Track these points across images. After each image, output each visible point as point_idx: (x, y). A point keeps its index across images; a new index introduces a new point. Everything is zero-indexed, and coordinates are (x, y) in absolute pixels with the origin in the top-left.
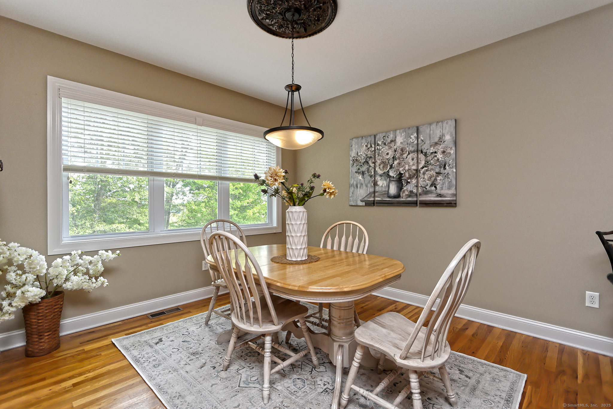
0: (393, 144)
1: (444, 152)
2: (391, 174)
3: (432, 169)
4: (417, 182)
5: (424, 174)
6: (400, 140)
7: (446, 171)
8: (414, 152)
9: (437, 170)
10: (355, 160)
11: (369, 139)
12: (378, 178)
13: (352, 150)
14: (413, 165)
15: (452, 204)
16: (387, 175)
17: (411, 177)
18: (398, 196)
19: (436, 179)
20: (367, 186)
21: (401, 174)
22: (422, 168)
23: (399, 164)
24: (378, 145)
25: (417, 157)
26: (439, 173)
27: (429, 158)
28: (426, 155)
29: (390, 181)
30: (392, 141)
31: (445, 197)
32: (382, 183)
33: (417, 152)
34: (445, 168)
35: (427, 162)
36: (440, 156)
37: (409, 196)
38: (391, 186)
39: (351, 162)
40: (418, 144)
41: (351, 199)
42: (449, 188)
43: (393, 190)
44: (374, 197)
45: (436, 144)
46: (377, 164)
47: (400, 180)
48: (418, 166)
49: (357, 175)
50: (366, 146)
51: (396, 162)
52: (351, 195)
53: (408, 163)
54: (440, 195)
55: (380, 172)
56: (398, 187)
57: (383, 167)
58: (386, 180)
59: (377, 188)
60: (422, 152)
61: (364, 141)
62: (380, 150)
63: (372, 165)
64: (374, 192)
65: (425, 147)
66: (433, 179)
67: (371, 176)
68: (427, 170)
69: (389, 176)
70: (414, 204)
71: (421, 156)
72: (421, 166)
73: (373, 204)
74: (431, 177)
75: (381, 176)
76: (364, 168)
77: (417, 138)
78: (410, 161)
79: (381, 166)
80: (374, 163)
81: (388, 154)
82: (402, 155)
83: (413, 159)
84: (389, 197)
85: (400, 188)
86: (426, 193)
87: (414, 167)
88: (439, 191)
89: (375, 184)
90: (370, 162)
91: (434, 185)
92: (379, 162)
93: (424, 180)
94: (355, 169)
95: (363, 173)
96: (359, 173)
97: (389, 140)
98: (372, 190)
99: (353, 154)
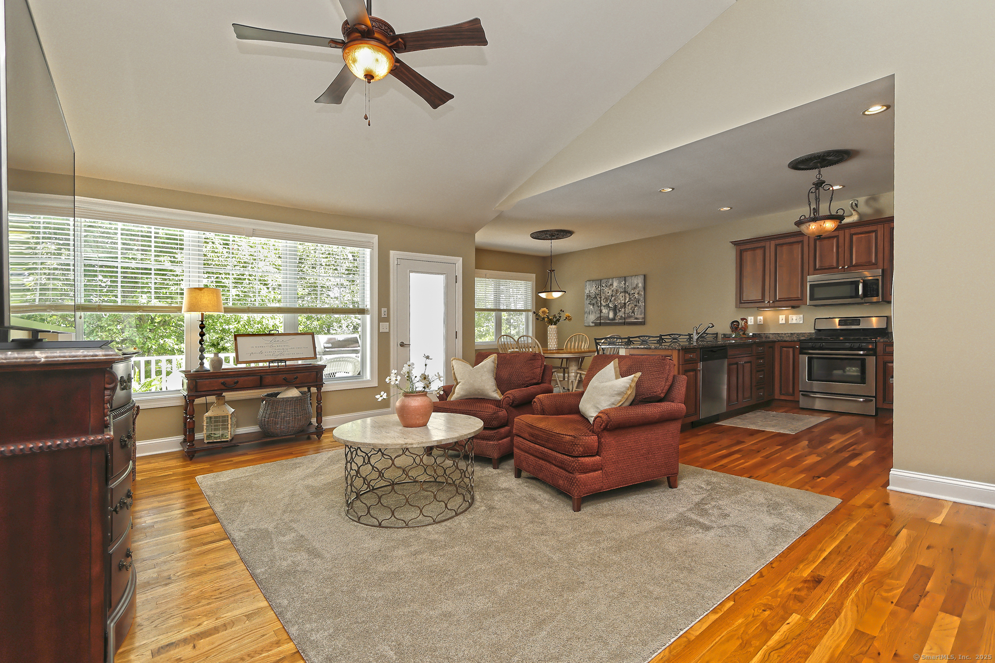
0: (611, 286)
1: (638, 293)
2: (610, 305)
3: (632, 303)
4: (625, 311)
5: (628, 306)
6: (615, 284)
7: (639, 305)
8: (623, 292)
9: (635, 304)
10: (589, 296)
11: (597, 282)
12: (603, 308)
13: (586, 289)
14: (623, 300)
15: (643, 323)
16: (608, 306)
17: (621, 308)
18: (614, 319)
19: (634, 309)
20: (595, 313)
21: (616, 305)
22: (627, 302)
23: (615, 299)
24: (603, 286)
25: (625, 296)
26: (636, 306)
27: (631, 296)
28: (629, 294)
29: (610, 310)
30: (611, 285)
31: (639, 319)
32: (605, 311)
33: (625, 292)
34: (639, 303)
35: (630, 298)
36: (636, 296)
37: (620, 319)
38: (610, 313)
39: (586, 297)
40: (625, 287)
41: (586, 321)
42: (641, 314)
43: (611, 315)
44: (600, 320)
45: (635, 288)
46: (602, 299)
47: (615, 309)
48: (625, 301)
49: (590, 305)
50: (596, 287)
51: (613, 298)
52: (585, 319)
53: (620, 299)
54: (636, 319)
55: (604, 304)
56: (614, 313)
57: (606, 301)
58: (607, 309)
59: (602, 314)
60: (627, 293)
61: (594, 283)
62: (604, 290)
63: (599, 299)
64: (600, 317)
65: (629, 290)
66: (633, 309)
67: (598, 307)
68: (630, 304)
69: (609, 307)
70: (624, 324)
71: (627, 295)
72: (626, 301)
73: (600, 324)
74: (632, 308)
75: (604, 306)
76: (594, 301)
77: (625, 284)
78: (621, 297)
79: (605, 300)
80: (600, 298)
81: (608, 293)
82: (617, 293)
83: (622, 297)
84: (609, 320)
85: (615, 314)
86: (630, 317)
87: (623, 302)
88: (636, 316)
89: (601, 311)
90: (598, 297)
91: (633, 312)
92: (603, 297)
93: (628, 310)
94: (588, 302)
95: (593, 305)
96: (591, 304)
97: (609, 284)
98: (599, 315)
99: (587, 292)
